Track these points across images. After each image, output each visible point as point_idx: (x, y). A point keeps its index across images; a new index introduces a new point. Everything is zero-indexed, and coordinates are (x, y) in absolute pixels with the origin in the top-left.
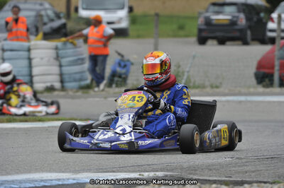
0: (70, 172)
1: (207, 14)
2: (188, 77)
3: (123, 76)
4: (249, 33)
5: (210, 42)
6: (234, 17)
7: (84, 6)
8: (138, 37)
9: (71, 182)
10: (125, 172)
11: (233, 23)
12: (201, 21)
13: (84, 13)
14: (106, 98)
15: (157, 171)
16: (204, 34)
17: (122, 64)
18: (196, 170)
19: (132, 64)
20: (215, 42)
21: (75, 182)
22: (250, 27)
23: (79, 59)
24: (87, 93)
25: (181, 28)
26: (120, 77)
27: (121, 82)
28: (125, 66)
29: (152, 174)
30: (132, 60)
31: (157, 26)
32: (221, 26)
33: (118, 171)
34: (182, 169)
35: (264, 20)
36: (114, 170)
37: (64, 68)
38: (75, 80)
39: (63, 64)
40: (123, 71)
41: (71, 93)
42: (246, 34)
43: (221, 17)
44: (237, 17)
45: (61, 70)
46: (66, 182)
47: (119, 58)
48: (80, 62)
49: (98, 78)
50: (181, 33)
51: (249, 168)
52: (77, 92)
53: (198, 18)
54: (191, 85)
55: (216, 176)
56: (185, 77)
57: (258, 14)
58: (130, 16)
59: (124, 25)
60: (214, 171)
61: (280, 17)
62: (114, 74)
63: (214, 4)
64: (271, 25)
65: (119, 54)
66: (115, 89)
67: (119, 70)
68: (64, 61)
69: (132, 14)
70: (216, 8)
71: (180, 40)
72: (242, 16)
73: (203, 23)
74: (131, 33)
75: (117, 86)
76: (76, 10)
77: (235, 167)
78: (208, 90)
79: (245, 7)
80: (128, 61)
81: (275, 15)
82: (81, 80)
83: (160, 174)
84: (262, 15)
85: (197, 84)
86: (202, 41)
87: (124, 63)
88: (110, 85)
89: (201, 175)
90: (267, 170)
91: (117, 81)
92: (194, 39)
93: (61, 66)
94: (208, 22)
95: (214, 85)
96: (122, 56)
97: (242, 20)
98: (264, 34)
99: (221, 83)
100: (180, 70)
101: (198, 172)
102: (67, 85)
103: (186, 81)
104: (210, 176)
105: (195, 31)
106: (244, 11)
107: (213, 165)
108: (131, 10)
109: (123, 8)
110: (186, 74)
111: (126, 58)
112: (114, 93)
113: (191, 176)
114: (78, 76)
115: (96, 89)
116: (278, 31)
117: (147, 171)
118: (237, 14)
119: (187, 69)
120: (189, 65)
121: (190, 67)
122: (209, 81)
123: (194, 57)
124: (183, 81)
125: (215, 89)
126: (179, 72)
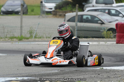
2: (36, 33)
15: (24, 77)
25: (32, 11)
29: (22, 78)
33: (6, 77)
36: (4, 76)
50: (33, 13)
54: (37, 36)
78: (45, 39)
83: (26, 78)
85: (40, 36)
95: (48, 37)
99: (51, 36)
103: (35, 35)
117: (20, 77)
119: (36, 30)
120: (36, 28)
121: (37, 29)
122: (46, 35)
123: (39, 24)
124: (34, 35)
125: (48, 39)
126: (32, 31)
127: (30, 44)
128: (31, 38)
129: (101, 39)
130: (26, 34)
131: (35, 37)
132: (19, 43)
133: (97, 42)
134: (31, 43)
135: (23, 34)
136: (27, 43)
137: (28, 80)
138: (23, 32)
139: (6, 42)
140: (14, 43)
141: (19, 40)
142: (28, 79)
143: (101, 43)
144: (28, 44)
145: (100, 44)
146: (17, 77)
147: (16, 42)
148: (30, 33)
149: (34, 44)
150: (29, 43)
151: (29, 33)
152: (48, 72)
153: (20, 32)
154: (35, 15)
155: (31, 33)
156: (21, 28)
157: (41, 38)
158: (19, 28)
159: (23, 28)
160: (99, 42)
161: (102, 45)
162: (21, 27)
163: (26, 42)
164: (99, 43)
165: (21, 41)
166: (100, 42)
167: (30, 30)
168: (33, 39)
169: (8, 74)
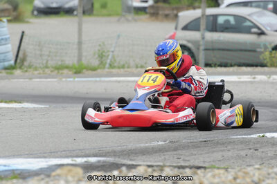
2: (113, 57)
14: (31, 79)
23: (2, 40)
24: (11, 73)
48: (3, 42)
50: (104, 11)
54: (116, 64)
78: (134, 70)
83: (93, 159)
85: (122, 63)
95: (139, 65)
99: (146, 63)
100: (105, 49)
103: (111, 61)
110: (111, 54)
117: (79, 157)
119: (112, 49)
120: (114, 45)
121: (115, 47)
122: (134, 61)
123: (119, 36)
124: (108, 61)
125: (139, 69)
126: (104, 52)
127: (100, 81)
128: (101, 68)
129: (259, 69)
130: (90, 58)
131: (111, 66)
132: (76, 79)
133: (249, 76)
134: (103, 79)
135: (83, 59)
136: (94, 79)
137: (97, 164)
138: (84, 54)
139: (46, 78)
140: (64, 79)
141: (76, 73)
142: (99, 161)
143: (259, 78)
144: (96, 81)
145: (256, 80)
146: (74, 157)
148: (99, 56)
149: (110, 81)
150: (98, 79)
151: (97, 56)
152: (142, 145)
153: (76, 55)
154: (109, 15)
155: (101, 56)
156: (79, 45)
157: (123, 67)
158: (76, 46)
159: (84, 46)
160: (253, 76)
161: (261, 82)
162: (80, 43)
163: (92, 77)
164: (254, 78)
165: (81, 75)
166: (257, 76)
167: (99, 50)
168: (107, 70)
169: (53, 151)
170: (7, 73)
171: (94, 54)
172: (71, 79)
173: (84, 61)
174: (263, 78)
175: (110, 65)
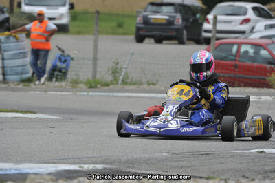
0: (12, 162)
1: (146, 14)
2: (126, 73)
3: (63, 71)
4: (185, 32)
5: (147, 40)
6: (170, 17)
7: (27, 2)
8: (79, 33)
9: (13, 172)
10: (65, 163)
11: (170, 23)
12: (139, 19)
13: (26, 9)
14: (46, 91)
15: (96, 164)
16: (141, 33)
17: (63, 59)
18: (134, 164)
19: (72, 59)
20: (152, 41)
21: (17, 172)
22: (186, 27)
23: (21, 53)
24: (28, 86)
25: (120, 25)
26: (60, 71)
27: (61, 76)
28: (65, 61)
29: (91, 167)
30: (72, 56)
31: (97, 24)
32: (158, 25)
33: (59, 163)
34: (120, 162)
35: (200, 21)
36: (55, 161)
37: (6, 61)
38: (17, 73)
39: (5, 57)
40: (64, 66)
41: (12, 85)
42: (182, 34)
43: (158, 16)
44: (175, 17)
45: (3, 63)
46: (8, 172)
47: (60, 53)
48: (22, 55)
49: (39, 72)
50: (120, 30)
51: (185, 163)
52: (19, 84)
53: (137, 16)
54: (129, 81)
55: (153, 170)
56: (123, 74)
57: (194, 15)
58: (71, 13)
59: (65, 21)
60: (152, 166)
61: (215, 18)
62: (54, 69)
63: (152, 4)
64: (206, 26)
65: (60, 49)
66: (55, 83)
67: (59, 64)
68: (6, 54)
69: (73, 11)
70: (154, 8)
71: (119, 37)
72: (179, 16)
73: (142, 22)
74: (71, 29)
75: (57, 80)
76: (19, 5)
77: (171, 162)
78: (145, 86)
79: (181, 8)
80: (69, 56)
81: (210, 17)
82: (22, 73)
83: (99, 167)
84: (198, 16)
86: (140, 39)
87: (64, 58)
88: (50, 79)
89: (139, 169)
90: (201, 166)
91: (57, 75)
92: (132, 37)
93: (3, 59)
94: (146, 21)
95: (151, 82)
96: (63, 51)
97: (179, 20)
98: (200, 34)
99: (157, 81)
100: (119, 66)
101: (136, 166)
102: (9, 77)
103: (124, 78)
104: (147, 170)
105: (134, 30)
106: (181, 12)
107: (150, 159)
108: (72, 6)
109: (64, 5)
110: (124, 70)
111: (67, 53)
112: (54, 87)
113: (128, 170)
114: (19, 69)
115: (37, 83)
116: (214, 32)
117: (87, 164)
118: (174, 14)
119: (126, 66)
120: (127, 62)
121: (128, 64)
122: (146, 78)
123: (132, 54)
124: (121, 77)
125: (152, 86)
126: (117, 68)
127: (113, 96)
128: (113, 84)
129: (265, 90)
130: (104, 74)
131: (124, 83)
132: (90, 93)
133: (255, 97)
134: (115, 94)
135: (98, 74)
136: (107, 94)
137: (103, 171)
138: (99, 69)
139: (62, 91)
140: (78, 93)
141: (91, 87)
142: (105, 169)
143: (264, 98)
144: (109, 96)
145: (261, 100)
146: (82, 164)
147: (83, 92)
148: (113, 73)
149: (122, 97)
150: (111, 94)
151: (110, 72)
152: (147, 156)
153: (91, 70)
154: (125, 34)
155: (115, 72)
156: (94, 61)
157: (135, 84)
158: (91, 62)
159: (99, 62)
160: (258, 97)
161: (266, 102)
162: (95, 59)
163: (105, 92)
164: (260, 98)
165: (96, 89)
166: (262, 97)
167: (113, 67)
168: (119, 86)
169: (62, 158)
170: (24, 85)
171: (108, 71)
172: (86, 93)
173: (98, 77)
174: (269, 98)
175: (123, 81)
